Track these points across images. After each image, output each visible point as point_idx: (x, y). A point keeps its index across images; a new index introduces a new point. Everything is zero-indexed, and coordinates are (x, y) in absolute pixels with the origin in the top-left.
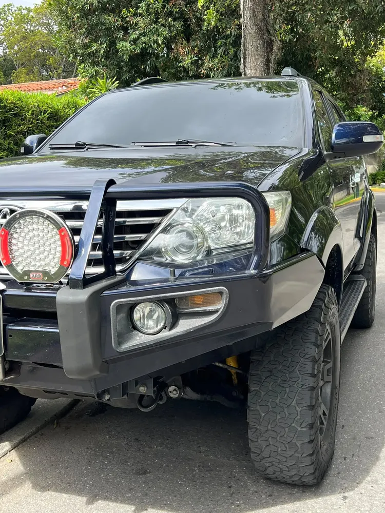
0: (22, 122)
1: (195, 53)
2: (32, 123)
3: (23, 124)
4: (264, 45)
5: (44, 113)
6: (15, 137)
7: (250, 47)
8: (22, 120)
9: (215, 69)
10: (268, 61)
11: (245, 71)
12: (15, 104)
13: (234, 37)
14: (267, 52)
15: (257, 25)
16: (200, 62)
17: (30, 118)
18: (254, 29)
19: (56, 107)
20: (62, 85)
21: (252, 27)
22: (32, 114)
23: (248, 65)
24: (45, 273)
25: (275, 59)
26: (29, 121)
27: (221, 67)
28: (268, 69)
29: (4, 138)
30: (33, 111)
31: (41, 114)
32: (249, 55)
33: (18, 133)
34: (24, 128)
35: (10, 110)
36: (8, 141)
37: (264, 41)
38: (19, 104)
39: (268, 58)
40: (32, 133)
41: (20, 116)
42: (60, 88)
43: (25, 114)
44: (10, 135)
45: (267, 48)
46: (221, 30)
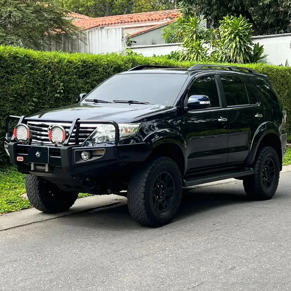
0: (97, 74)
2: (103, 74)
3: (97, 75)
5: (111, 68)
6: (92, 83)
8: (97, 73)
12: (93, 64)
17: (102, 72)
19: (119, 63)
20: (167, 16)
22: (103, 69)
26: (101, 73)
29: (85, 84)
30: (104, 67)
31: (109, 69)
33: (94, 80)
34: (97, 77)
35: (90, 67)
36: (87, 86)
38: (95, 63)
40: (103, 80)
41: (95, 70)
42: (165, 20)
43: (99, 69)
44: (89, 82)
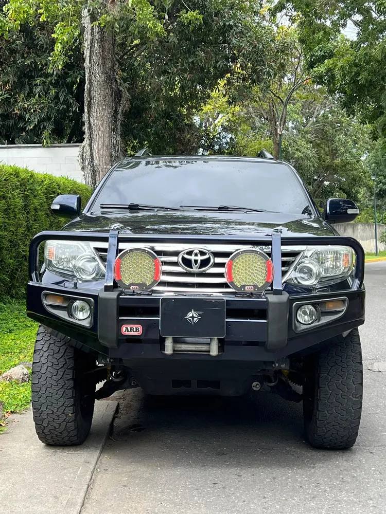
1: (6, 90)
4: (112, 96)
7: (97, 96)
9: (32, 110)
10: (116, 112)
11: (89, 120)
13: (56, 76)
14: (115, 103)
15: (106, 73)
16: (12, 100)
18: (103, 77)
21: (100, 74)
23: (94, 114)
24: (255, 286)
25: (122, 111)
27: (40, 109)
28: (116, 121)
32: (95, 104)
37: (113, 91)
39: (116, 110)
45: (115, 99)
46: (40, 66)
